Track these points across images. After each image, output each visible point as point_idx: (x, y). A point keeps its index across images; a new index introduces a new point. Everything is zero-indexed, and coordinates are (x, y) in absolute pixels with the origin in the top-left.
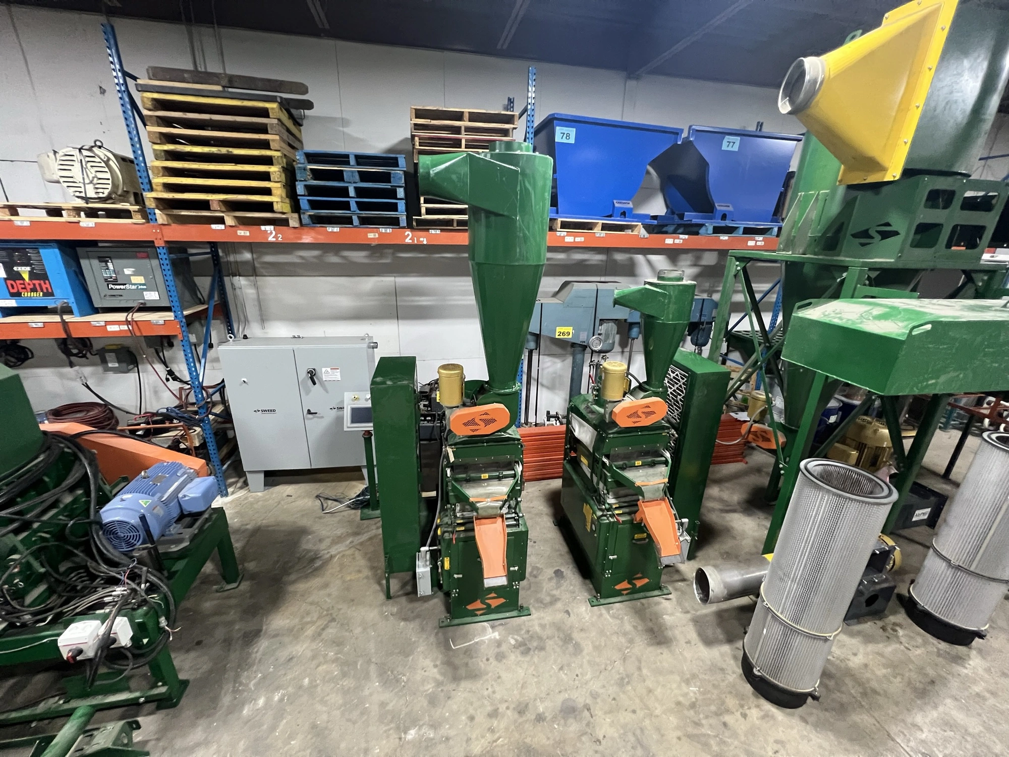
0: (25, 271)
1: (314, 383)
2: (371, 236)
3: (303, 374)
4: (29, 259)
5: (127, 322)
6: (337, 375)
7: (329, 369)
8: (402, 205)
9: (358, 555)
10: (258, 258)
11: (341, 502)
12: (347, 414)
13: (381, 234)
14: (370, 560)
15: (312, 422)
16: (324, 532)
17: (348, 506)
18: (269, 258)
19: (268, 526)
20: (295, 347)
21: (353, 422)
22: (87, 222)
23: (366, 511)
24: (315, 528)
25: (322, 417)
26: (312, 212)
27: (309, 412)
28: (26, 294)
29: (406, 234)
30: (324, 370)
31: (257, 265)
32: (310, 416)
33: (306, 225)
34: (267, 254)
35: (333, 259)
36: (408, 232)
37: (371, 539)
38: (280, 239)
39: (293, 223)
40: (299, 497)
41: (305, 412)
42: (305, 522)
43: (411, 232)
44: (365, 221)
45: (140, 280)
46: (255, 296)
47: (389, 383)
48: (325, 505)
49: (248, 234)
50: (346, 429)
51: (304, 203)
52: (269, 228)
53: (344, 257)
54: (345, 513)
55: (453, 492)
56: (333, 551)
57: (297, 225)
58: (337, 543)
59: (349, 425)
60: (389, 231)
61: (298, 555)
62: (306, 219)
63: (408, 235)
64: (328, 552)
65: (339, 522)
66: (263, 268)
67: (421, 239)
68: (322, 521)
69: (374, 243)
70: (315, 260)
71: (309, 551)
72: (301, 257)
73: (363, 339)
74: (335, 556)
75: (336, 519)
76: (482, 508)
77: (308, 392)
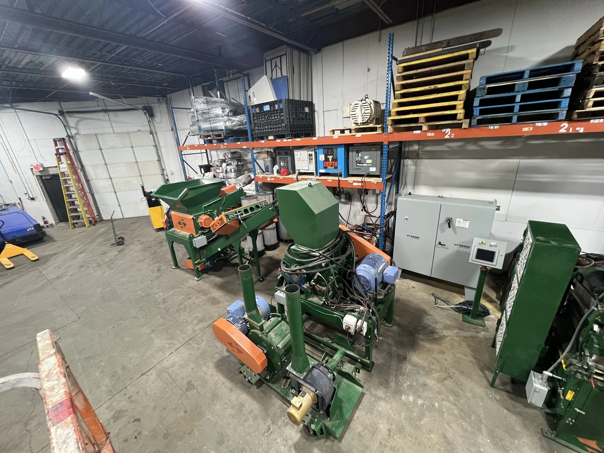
0: (330, 157)
1: (450, 227)
2: (525, 129)
3: (443, 219)
4: (333, 152)
5: (362, 182)
6: (467, 225)
7: (461, 220)
8: (565, 103)
9: (464, 345)
10: (422, 148)
11: (448, 305)
12: (473, 252)
13: (536, 128)
14: (472, 350)
15: (439, 249)
16: (438, 318)
17: (452, 308)
18: (428, 148)
19: (404, 300)
20: (443, 203)
21: (477, 257)
22: (359, 135)
23: (466, 316)
24: (431, 312)
25: (447, 248)
26: (480, 117)
27: (440, 243)
28: (329, 167)
29: (562, 125)
30: (458, 219)
31: (420, 152)
32: (440, 246)
33: (474, 126)
34: (428, 146)
35: (472, 147)
36: (566, 125)
37: (471, 337)
38: (452, 137)
39: (465, 126)
40: (419, 290)
41: (437, 243)
42: (424, 306)
43: (569, 123)
45: (369, 161)
46: (414, 171)
47: (553, 243)
48: (437, 302)
49: (433, 134)
50: (470, 261)
51: (476, 112)
52: (448, 130)
53: (480, 146)
54: (450, 312)
56: (445, 333)
57: (467, 126)
58: (447, 329)
59: (474, 259)
60: (545, 124)
61: (423, 325)
62: (474, 122)
63: (564, 126)
64: (442, 332)
65: (447, 315)
66: (423, 154)
67: (578, 129)
68: (435, 310)
69: (526, 135)
71: (429, 326)
72: (449, 147)
73: (491, 203)
74: (447, 337)
75: (445, 313)
77: (443, 231)
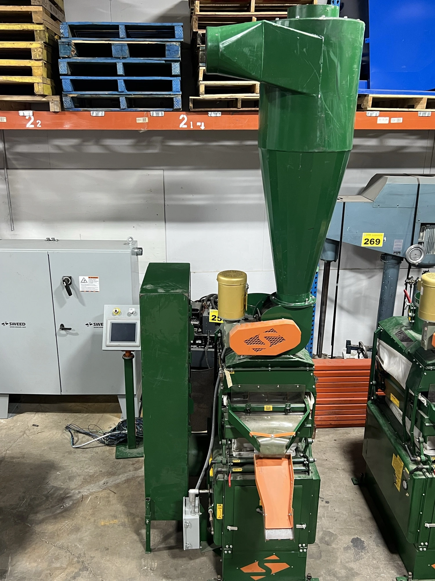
1: (70, 294)
2: (140, 120)
3: (58, 282)
6: (96, 285)
7: (87, 278)
8: (176, 83)
9: (113, 499)
10: (11, 147)
11: (94, 437)
12: (106, 331)
13: (151, 118)
14: (126, 505)
15: (64, 339)
16: (74, 469)
17: (101, 441)
18: (22, 148)
19: (13, 458)
20: (50, 251)
21: (113, 339)
23: (122, 448)
24: (66, 463)
25: (77, 334)
26: (75, 94)
27: (62, 327)
29: (181, 118)
30: (81, 278)
31: (8, 156)
32: (63, 332)
33: (68, 109)
34: (20, 143)
35: (93, 149)
36: (183, 116)
37: (127, 481)
38: (38, 126)
39: (54, 107)
40: (46, 427)
41: (58, 327)
42: (53, 456)
43: (187, 115)
44: (133, 103)
46: (5, 193)
47: (161, 291)
48: (76, 439)
49: (4, 120)
50: (104, 348)
51: (66, 83)
52: (28, 113)
53: (106, 147)
54: (97, 450)
55: (230, 424)
56: (85, 491)
57: (58, 109)
58: (89, 483)
59: (109, 343)
60: (161, 114)
61: (46, 493)
62: (68, 102)
63: (183, 119)
64: (79, 492)
65: (91, 459)
66: (16, 159)
67: (199, 124)
68: (71, 456)
69: (143, 129)
70: (72, 150)
71: (58, 489)
72: (58, 147)
73: (126, 243)
74: (87, 497)
75: (88, 454)
76: (264, 445)
77: (62, 304)
